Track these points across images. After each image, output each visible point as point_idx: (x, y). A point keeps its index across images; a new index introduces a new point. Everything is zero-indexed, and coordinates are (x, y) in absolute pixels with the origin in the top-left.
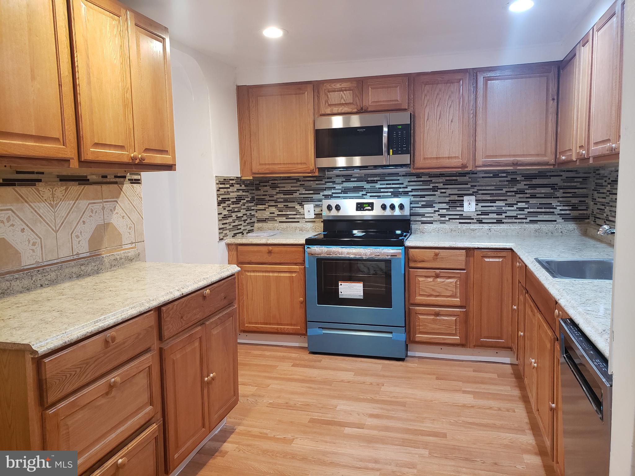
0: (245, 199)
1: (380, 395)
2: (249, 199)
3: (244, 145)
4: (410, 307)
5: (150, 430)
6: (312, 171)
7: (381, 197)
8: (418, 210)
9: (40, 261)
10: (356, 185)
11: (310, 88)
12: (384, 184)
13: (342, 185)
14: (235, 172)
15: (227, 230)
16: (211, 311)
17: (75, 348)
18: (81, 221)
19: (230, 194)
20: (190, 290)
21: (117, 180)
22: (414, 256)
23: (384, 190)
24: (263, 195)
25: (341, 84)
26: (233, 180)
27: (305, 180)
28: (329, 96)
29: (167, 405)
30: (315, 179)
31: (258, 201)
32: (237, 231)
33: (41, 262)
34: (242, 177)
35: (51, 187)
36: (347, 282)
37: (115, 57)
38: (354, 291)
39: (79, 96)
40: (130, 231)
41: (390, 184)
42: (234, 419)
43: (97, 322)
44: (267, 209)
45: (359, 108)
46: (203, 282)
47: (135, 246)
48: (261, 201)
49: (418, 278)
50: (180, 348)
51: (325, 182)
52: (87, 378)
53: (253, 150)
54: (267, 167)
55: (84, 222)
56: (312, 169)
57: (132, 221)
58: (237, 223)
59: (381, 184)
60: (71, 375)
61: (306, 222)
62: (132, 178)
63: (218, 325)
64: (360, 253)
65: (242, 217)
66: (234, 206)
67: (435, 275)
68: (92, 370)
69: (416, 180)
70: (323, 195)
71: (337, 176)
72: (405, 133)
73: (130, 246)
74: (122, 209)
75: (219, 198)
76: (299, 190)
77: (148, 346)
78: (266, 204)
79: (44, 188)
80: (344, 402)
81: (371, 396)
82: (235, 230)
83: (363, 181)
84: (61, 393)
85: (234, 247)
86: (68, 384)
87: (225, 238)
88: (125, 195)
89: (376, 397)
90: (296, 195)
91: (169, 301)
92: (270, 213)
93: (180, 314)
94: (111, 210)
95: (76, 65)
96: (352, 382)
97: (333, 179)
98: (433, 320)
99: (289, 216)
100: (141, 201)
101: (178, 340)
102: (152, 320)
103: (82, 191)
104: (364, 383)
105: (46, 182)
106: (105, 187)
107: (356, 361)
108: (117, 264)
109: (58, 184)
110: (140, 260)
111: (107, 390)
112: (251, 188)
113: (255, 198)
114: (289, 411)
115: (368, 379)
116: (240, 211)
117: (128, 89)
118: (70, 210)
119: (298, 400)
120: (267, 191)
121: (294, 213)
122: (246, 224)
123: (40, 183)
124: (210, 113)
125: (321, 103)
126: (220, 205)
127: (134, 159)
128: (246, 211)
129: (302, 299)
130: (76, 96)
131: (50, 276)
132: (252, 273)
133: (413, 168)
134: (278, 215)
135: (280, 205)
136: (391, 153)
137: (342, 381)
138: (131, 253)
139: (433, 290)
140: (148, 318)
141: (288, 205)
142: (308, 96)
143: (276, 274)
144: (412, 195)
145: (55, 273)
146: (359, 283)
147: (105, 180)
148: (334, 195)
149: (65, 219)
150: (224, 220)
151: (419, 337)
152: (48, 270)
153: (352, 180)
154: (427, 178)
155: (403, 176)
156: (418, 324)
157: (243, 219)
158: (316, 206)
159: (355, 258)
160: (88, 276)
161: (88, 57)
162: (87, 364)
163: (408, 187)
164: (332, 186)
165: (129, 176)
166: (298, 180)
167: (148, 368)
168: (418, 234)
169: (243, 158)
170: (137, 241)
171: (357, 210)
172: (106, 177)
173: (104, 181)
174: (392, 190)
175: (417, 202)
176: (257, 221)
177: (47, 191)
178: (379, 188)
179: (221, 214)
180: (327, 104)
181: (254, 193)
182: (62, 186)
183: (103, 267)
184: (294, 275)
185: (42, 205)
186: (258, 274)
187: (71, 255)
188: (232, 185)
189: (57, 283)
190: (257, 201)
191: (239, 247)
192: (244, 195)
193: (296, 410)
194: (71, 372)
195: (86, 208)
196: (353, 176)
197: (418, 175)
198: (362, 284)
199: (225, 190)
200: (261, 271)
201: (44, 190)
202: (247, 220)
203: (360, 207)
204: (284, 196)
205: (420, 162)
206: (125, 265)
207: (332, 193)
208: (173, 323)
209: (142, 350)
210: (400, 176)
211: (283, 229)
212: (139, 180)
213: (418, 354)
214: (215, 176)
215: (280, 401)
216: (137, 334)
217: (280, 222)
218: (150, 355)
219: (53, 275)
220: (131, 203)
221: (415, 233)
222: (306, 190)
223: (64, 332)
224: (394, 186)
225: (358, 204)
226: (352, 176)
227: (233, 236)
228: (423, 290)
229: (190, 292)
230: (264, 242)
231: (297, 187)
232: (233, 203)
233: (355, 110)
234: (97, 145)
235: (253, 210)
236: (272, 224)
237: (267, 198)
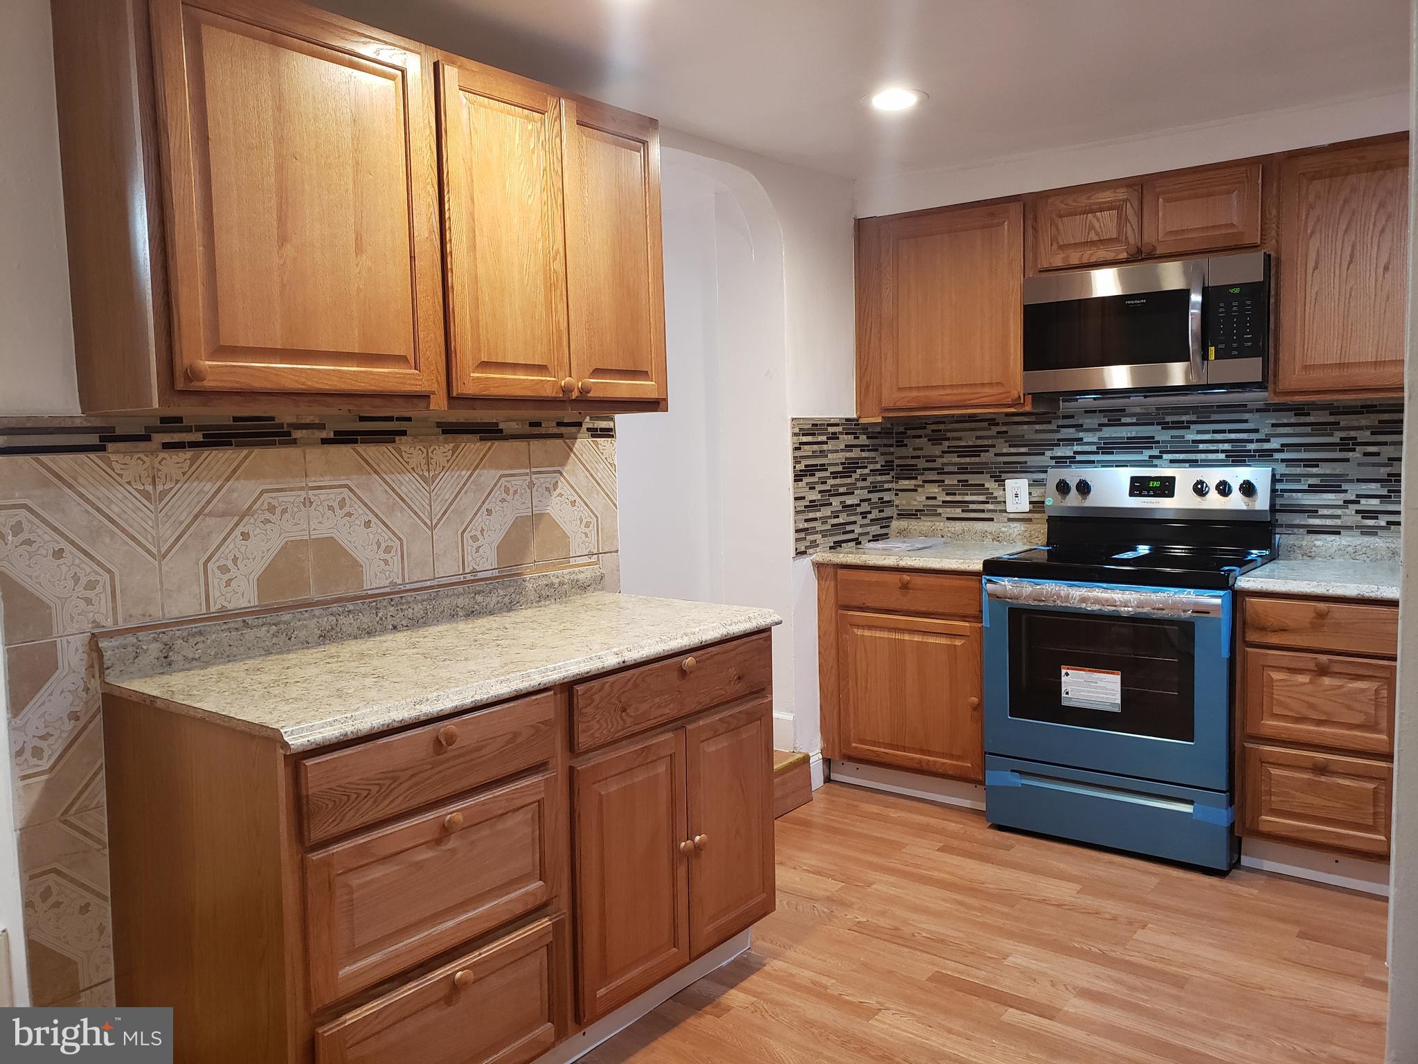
0: (866, 467)
1: (1126, 949)
2: (878, 467)
3: (867, 348)
4: (1246, 745)
5: (534, 928)
6: (1016, 400)
7: (1199, 463)
8: (1297, 499)
9: (399, 581)
10: (1134, 434)
11: (1016, 210)
12: (1207, 432)
13: (1099, 434)
14: (843, 406)
15: (817, 533)
16: (700, 703)
17: (368, 747)
18: (484, 509)
19: (827, 456)
20: (645, 656)
21: (563, 430)
22: (1258, 617)
23: (1207, 447)
24: (912, 457)
25: (1090, 196)
26: (837, 425)
27: (1010, 421)
28: (1061, 227)
29: (581, 886)
30: (1033, 419)
31: (901, 470)
32: (842, 536)
33: (401, 585)
34: (860, 417)
35: (424, 444)
36: (1081, 670)
37: (529, 194)
38: (1098, 693)
39: (450, 274)
40: (587, 530)
41: (1223, 432)
42: (772, 943)
43: (421, 702)
44: (919, 490)
45: (1133, 250)
46: (681, 641)
47: (599, 560)
48: (908, 471)
49: (1270, 673)
50: (618, 772)
51: (1058, 426)
52: (393, 805)
53: (886, 359)
54: (915, 394)
55: (489, 512)
56: (1016, 396)
57: (592, 511)
58: (843, 520)
59: (1199, 432)
60: (358, 795)
61: (1010, 520)
62: (595, 426)
63: (718, 733)
64: (1112, 600)
65: (859, 505)
66: (838, 481)
67: (1316, 669)
68: (405, 792)
69: (1293, 421)
70: (1052, 458)
71: (1086, 412)
72: (1249, 305)
73: (586, 560)
74: (572, 487)
75: (797, 466)
76: (994, 446)
77: (540, 759)
78: (919, 476)
79: (410, 447)
80: (1028, 949)
81: (1101, 947)
82: (839, 534)
83: (1152, 424)
84: (336, 825)
85: (830, 570)
86: (351, 813)
87: (811, 551)
88: (579, 460)
89: (1115, 952)
90: (984, 457)
91: (588, 675)
92: (928, 498)
93: (620, 702)
94: (548, 489)
95: (447, 216)
96: (1067, 907)
97: (1078, 419)
98: (1309, 782)
99: (970, 505)
100: (614, 472)
101: (613, 755)
102: (549, 708)
103: (487, 452)
104: (1096, 913)
105: (415, 436)
106: (535, 444)
107: (1098, 860)
108: (551, 593)
109: (437, 439)
110: (603, 589)
111: (437, 836)
112: (885, 441)
113: (895, 464)
114: (894, 947)
115: (1110, 907)
116: (853, 493)
117: (557, 252)
118: (461, 489)
119: (924, 926)
120: (922, 449)
121: (982, 498)
122: (867, 521)
123: (403, 437)
124: (785, 285)
125: (1042, 244)
126: (801, 480)
127: (566, 390)
128: (869, 492)
129: (975, 700)
130: (446, 275)
131: (412, 611)
132: (866, 631)
133: (1275, 393)
134: (943, 502)
135: (950, 481)
136: (1212, 356)
137: (1044, 901)
138: (586, 574)
139: (1311, 706)
140: (538, 703)
141: (967, 481)
142: (1010, 232)
143: (917, 638)
144: (1283, 461)
145: (422, 605)
146: (1112, 674)
147: (536, 430)
148: (1079, 458)
149: (451, 504)
150: (808, 511)
151: (1269, 821)
152: (410, 599)
153: (1124, 420)
154: (1324, 417)
155: (1258, 410)
156: (1267, 789)
157: (859, 510)
158: (1034, 484)
159: (1100, 613)
160: (488, 615)
161: (472, 200)
162: (395, 779)
163: (1272, 439)
164: (1076, 436)
165: (588, 423)
166: (992, 422)
167: (537, 803)
168: (1295, 559)
169: (864, 375)
170: (602, 550)
171: (1132, 494)
172: (538, 424)
173: (534, 432)
174: (1227, 446)
175: (1296, 478)
176: (898, 515)
177: (416, 453)
178: (1194, 441)
179: (803, 498)
180: (1055, 246)
181: (892, 454)
182: (446, 442)
183: (523, 600)
184: (958, 642)
185: (406, 478)
186: (878, 634)
187: (461, 572)
188: (834, 437)
189: (425, 624)
190: (899, 471)
191: (840, 572)
192: (865, 458)
193: (911, 948)
194: (360, 791)
195: (495, 485)
196: (1127, 411)
197: (1300, 410)
198: (1119, 677)
199: (815, 447)
200: (885, 628)
201: (411, 450)
202: (870, 512)
203: (1139, 486)
204: (959, 459)
205: (1292, 375)
206: (569, 596)
207: (1076, 453)
208: (601, 719)
209: (523, 766)
210: (1251, 411)
211: (956, 536)
212: (611, 430)
213: (1269, 866)
214: (790, 417)
215: (883, 922)
216: (512, 734)
217: (948, 519)
218: (541, 778)
219: (418, 609)
220: (592, 475)
221: (1288, 558)
222: (1010, 446)
223: (349, 715)
224: (1233, 436)
225: (1134, 480)
226: (1124, 410)
227: (831, 548)
228: (1281, 704)
229: (643, 660)
230: (892, 563)
231: (989, 438)
232: (835, 475)
233: (1124, 255)
234: (485, 365)
235: (889, 490)
236: (929, 523)
237: (922, 464)
